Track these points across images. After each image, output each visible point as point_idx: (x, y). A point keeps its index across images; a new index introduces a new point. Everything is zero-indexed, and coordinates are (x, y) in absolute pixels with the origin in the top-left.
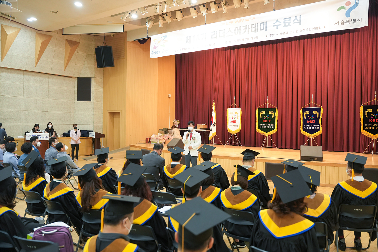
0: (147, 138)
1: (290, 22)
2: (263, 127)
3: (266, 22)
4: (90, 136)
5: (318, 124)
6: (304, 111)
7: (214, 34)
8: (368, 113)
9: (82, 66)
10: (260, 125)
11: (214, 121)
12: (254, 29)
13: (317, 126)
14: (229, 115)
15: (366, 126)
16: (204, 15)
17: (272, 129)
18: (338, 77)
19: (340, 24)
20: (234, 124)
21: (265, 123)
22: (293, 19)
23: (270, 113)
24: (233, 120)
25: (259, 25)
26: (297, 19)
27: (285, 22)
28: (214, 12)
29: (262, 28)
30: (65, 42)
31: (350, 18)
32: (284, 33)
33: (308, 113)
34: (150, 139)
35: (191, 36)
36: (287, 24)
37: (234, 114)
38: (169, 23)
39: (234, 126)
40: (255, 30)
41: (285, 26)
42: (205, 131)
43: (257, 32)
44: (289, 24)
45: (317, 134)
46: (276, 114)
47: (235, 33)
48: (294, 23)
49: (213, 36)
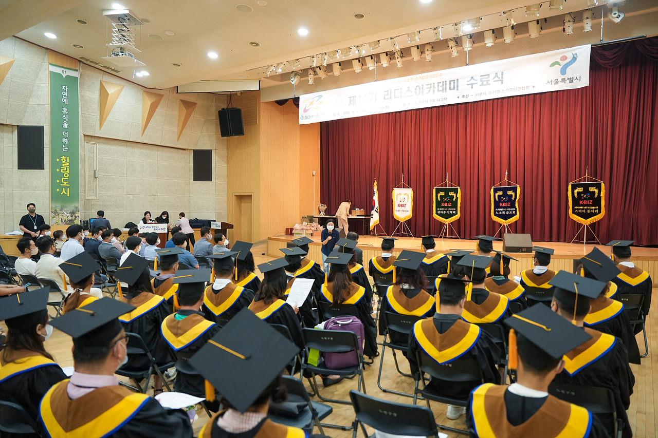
0: (287, 229)
1: (489, 80)
2: (442, 212)
3: (457, 80)
4: (213, 227)
5: (515, 207)
6: (496, 191)
7: (388, 94)
8: (578, 192)
9: (199, 135)
10: (438, 209)
11: (377, 205)
12: (442, 88)
13: (512, 209)
14: (396, 197)
15: (576, 209)
16: (371, 69)
17: (453, 215)
18: (537, 148)
19: (553, 83)
20: (403, 208)
21: (445, 207)
22: (492, 76)
23: (451, 194)
24: (401, 203)
25: (448, 83)
26: (497, 76)
27: (483, 80)
28: (384, 65)
29: (452, 87)
30: (178, 102)
31: (566, 77)
32: (481, 94)
33: (500, 193)
34: (292, 229)
35: (355, 96)
36: (485, 83)
37: (403, 196)
38: (322, 79)
39: (403, 211)
40: (443, 89)
41: (482, 85)
42: (363, 218)
43: (446, 92)
44: (487, 83)
45: (512, 220)
46: (459, 195)
47: (416, 93)
48: (494, 81)
49: (386, 97)
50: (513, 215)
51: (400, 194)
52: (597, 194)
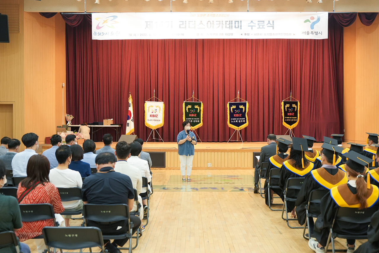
0: (46, 138)
1: (264, 25)
3: (241, 21)
5: (245, 117)
6: (231, 105)
7: (183, 24)
8: (287, 107)
12: (229, 25)
13: (243, 119)
14: (148, 109)
15: (286, 119)
17: (198, 123)
19: (306, 34)
20: (155, 118)
21: (191, 117)
22: (266, 22)
23: (196, 107)
24: (153, 114)
25: (234, 22)
26: (270, 23)
27: (260, 24)
29: (237, 26)
31: (314, 30)
32: (258, 34)
33: (234, 107)
35: (152, 22)
36: (261, 27)
37: (154, 108)
39: (155, 120)
40: (230, 27)
41: (259, 28)
43: (232, 29)
44: (263, 27)
45: (243, 126)
46: (202, 108)
47: (207, 26)
48: (268, 26)
49: (181, 26)
50: (243, 123)
51: (152, 106)
52: (296, 109)
